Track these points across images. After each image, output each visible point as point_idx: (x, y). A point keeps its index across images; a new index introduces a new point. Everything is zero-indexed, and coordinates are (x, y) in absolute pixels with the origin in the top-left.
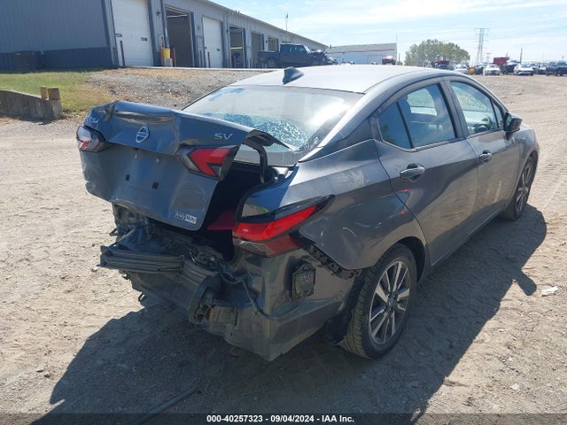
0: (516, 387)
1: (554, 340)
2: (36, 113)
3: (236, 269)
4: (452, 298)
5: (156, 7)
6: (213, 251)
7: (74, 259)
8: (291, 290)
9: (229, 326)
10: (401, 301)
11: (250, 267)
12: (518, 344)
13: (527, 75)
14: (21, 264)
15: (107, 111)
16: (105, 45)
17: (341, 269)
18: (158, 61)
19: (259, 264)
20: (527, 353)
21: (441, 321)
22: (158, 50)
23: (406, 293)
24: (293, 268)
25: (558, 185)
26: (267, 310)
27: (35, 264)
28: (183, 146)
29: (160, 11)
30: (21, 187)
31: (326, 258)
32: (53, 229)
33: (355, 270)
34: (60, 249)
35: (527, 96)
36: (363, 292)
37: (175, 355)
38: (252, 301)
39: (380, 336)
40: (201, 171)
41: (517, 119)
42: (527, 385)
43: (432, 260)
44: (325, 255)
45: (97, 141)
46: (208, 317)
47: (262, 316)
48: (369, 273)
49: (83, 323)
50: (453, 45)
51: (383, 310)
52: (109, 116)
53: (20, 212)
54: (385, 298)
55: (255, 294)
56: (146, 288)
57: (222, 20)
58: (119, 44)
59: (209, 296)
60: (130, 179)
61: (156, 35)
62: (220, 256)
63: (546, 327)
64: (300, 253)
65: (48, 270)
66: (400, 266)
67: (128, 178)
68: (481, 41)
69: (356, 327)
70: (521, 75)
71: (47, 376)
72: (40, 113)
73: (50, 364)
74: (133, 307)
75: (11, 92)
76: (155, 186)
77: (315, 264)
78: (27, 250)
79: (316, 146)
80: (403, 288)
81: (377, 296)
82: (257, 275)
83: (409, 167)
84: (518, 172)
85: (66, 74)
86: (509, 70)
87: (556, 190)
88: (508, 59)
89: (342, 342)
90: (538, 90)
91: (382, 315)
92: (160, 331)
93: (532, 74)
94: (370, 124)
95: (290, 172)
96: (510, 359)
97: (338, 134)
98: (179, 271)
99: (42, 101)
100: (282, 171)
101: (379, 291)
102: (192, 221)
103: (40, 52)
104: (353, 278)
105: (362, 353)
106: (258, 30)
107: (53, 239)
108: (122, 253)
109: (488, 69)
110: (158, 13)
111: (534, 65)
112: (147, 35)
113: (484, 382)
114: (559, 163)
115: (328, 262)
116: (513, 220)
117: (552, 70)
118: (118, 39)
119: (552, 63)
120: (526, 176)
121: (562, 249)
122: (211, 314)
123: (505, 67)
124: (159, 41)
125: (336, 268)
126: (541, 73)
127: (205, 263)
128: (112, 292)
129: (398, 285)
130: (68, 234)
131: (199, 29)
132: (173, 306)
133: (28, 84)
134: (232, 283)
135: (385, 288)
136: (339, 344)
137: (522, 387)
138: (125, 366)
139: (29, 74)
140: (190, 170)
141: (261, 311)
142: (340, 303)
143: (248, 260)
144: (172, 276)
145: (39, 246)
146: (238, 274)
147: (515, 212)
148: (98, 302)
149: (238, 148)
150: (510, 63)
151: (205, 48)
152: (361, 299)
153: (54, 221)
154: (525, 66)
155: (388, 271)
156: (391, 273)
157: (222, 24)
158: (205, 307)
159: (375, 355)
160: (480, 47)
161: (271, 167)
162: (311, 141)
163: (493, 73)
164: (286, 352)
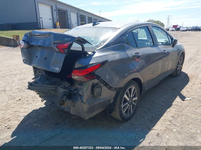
0: (174, 130)
1: (189, 115)
2: (11, 44)
3: (74, 88)
4: (154, 102)
5: (54, 8)
6: (67, 83)
7: (21, 90)
8: (93, 94)
9: (72, 108)
10: (134, 101)
11: (79, 87)
12: (176, 116)
13: (184, 31)
14: (2, 92)
15: (30, 34)
16: (36, 21)
17: (111, 87)
18: (55, 27)
19: (82, 85)
20: (179, 119)
21: (149, 109)
22: (55, 23)
23: (136, 98)
24: (93, 86)
25: (193, 65)
26: (84, 101)
27: (7, 92)
28: (54, 43)
29: (55, 9)
30: (4, 68)
31: (105, 83)
32: (14, 81)
33: (116, 88)
34: (16, 87)
35: (184, 37)
36: (119, 96)
37: (54, 121)
38: (79, 98)
39: (127, 113)
40: (60, 52)
41: (176, 40)
42: (179, 130)
43: (146, 88)
44: (105, 82)
45: (26, 44)
46: (64, 104)
47: (83, 103)
48: (122, 90)
49: (22, 111)
50: (159, 21)
51: (127, 104)
52: (30, 36)
53: (3, 75)
54: (128, 99)
55: (80, 96)
56: (44, 97)
57: (77, 13)
58: (41, 21)
59: (65, 97)
60: (38, 57)
61: (54, 18)
62: (69, 84)
63: (186, 111)
64: (96, 81)
65: (11, 94)
66: (133, 88)
67: (37, 57)
68: (168, 20)
69: (117, 108)
70: (182, 31)
71: (8, 128)
72: (13, 44)
73: (10, 124)
74: (41, 105)
75: (2, 37)
76: (46, 59)
77: (102, 85)
78: (4, 88)
79: (102, 45)
80: (135, 96)
81: (125, 98)
82: (81, 89)
83: (136, 54)
84: (177, 59)
85: (22, 31)
86: (178, 29)
87: (192, 67)
88: (178, 26)
89: (112, 114)
90: (188, 35)
91: (127, 105)
92: (49, 113)
93: (186, 31)
94: (121, 38)
95: (93, 53)
96: (173, 121)
97: (110, 41)
98: (55, 90)
99: (13, 40)
100: (90, 53)
101: (125, 96)
102: (57, 69)
103: (13, 24)
104: (116, 91)
105: (120, 119)
106: (90, 16)
107: (14, 84)
108: (35, 84)
109: (171, 29)
110: (55, 10)
111: (187, 27)
112: (51, 18)
113: (163, 128)
114: (193, 58)
115: (106, 85)
116: (176, 77)
117: (193, 29)
118: (41, 19)
119: (193, 27)
120: (180, 61)
121: (193, 85)
122: (65, 103)
123: (177, 28)
124: (55, 20)
125: (109, 87)
126: (189, 30)
127: (64, 87)
128: (33, 101)
129: (133, 95)
130: (20, 82)
131: (69, 15)
132: (53, 103)
133: (8, 34)
134: (73, 93)
135: (128, 96)
136: (111, 115)
137: (177, 130)
138: (36, 125)
139: (9, 31)
140: (57, 51)
141: (83, 102)
142: (111, 100)
143: (78, 84)
144: (53, 93)
145: (8, 86)
146: (75, 90)
147: (177, 73)
148: (28, 104)
149: (73, 43)
150: (178, 27)
151: (71, 22)
152: (119, 98)
153: (15, 78)
154: (184, 28)
155: (129, 90)
156: (130, 90)
157: (77, 14)
158: (63, 101)
159: (125, 120)
160: (168, 22)
161: (86, 52)
162: (100, 44)
163: (173, 30)
164: (92, 117)
